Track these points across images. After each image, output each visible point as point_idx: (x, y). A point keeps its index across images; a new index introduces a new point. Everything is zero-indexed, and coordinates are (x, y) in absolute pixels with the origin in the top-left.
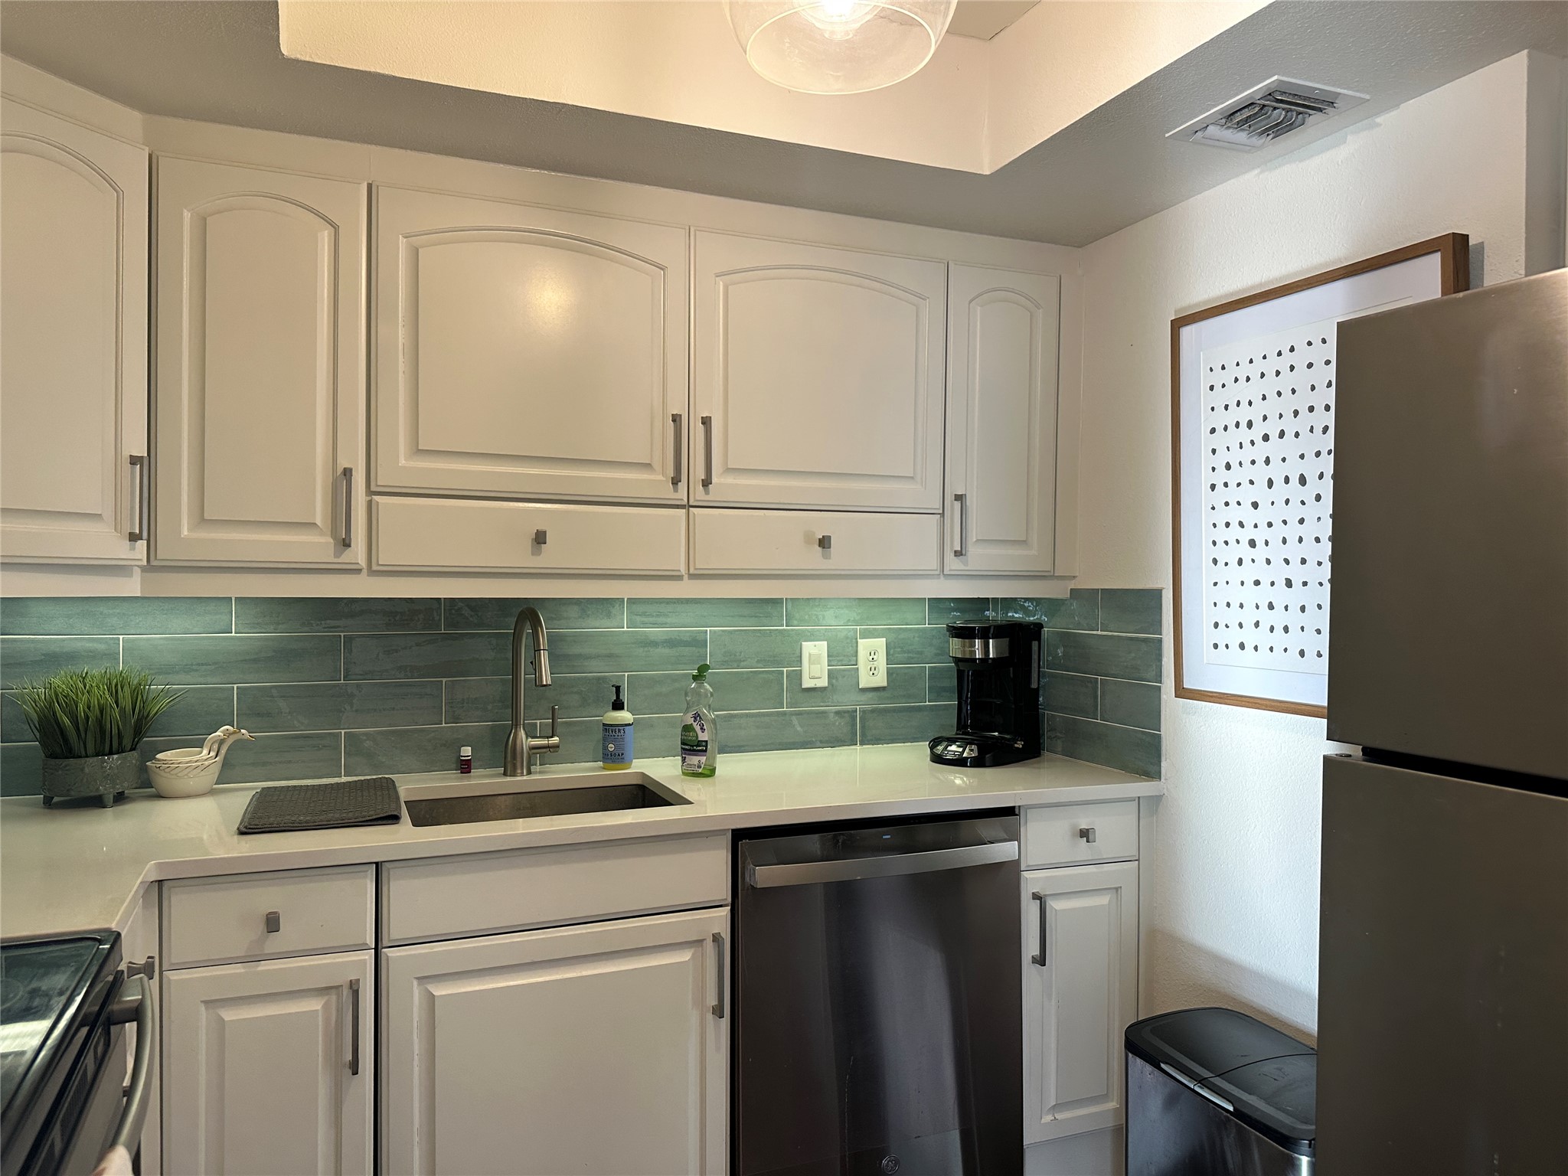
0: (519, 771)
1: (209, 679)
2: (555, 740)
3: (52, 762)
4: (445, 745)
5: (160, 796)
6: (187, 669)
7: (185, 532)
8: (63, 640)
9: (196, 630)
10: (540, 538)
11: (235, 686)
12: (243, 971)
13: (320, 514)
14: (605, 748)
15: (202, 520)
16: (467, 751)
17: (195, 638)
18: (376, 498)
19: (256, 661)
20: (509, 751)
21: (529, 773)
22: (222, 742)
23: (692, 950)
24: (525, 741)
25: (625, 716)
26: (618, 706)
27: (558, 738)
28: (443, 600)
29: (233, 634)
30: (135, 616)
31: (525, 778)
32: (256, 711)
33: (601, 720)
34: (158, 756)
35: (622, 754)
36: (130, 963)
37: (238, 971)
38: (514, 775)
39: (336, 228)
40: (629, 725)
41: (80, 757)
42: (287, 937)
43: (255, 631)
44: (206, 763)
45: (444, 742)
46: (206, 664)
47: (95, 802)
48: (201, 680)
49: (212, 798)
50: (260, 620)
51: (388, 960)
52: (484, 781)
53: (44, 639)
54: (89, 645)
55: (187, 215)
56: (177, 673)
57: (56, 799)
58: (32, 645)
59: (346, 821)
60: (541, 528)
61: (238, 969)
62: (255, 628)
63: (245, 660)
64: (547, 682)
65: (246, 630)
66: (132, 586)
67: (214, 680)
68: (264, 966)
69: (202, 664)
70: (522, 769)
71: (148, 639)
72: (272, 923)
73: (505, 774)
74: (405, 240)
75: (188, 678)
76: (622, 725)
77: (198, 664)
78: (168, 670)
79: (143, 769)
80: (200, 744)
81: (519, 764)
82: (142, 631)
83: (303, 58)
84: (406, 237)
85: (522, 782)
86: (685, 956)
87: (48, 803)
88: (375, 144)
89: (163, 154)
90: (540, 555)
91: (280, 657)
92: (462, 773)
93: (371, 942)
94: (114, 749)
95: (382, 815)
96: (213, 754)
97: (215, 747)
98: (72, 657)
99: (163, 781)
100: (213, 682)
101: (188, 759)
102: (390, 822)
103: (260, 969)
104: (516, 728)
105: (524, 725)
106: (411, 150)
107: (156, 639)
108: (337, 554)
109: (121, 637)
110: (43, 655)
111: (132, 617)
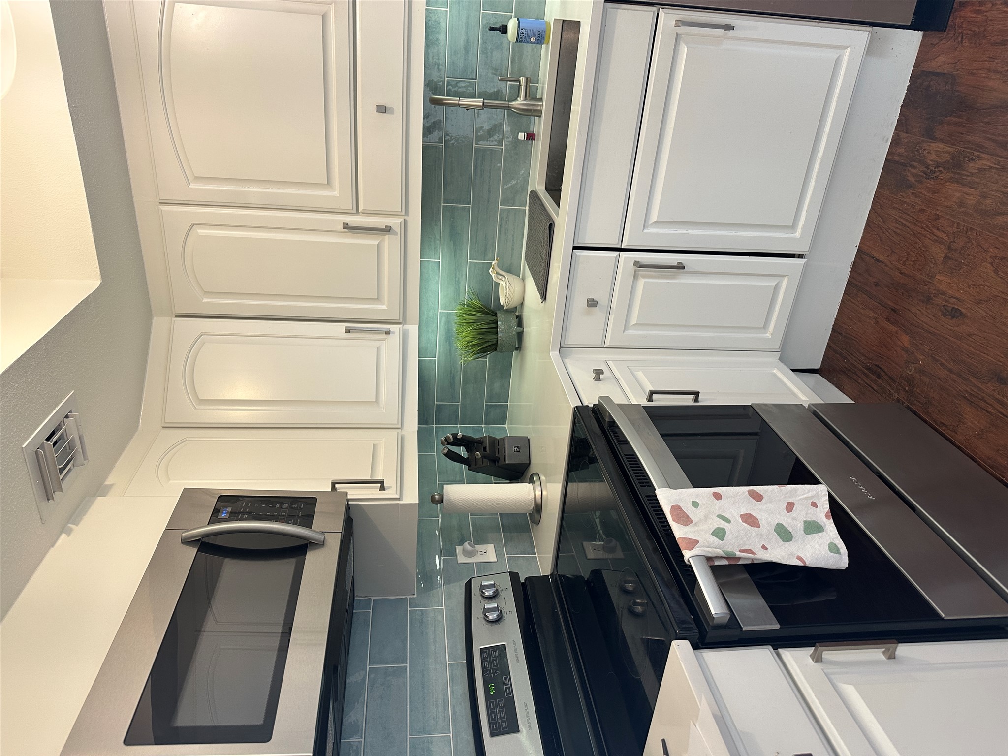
0: (539, 108)
1: (464, 273)
2: (522, 79)
3: (498, 349)
4: (516, 147)
5: (522, 304)
6: (458, 283)
7: (384, 307)
8: (439, 334)
9: (437, 278)
10: (382, 109)
11: (468, 261)
12: (613, 315)
13: (372, 241)
14: (533, 43)
15: (378, 299)
16: (521, 136)
17: (441, 278)
18: (360, 210)
19: (455, 251)
20: (525, 113)
21: (541, 100)
22: (497, 273)
23: (681, 42)
24: (520, 102)
25: (512, 25)
26: (504, 30)
27: (521, 78)
28: (424, 143)
29: (440, 261)
30: (428, 305)
31: (544, 103)
32: (483, 250)
33: (513, 43)
34: (502, 304)
35: (539, 32)
36: (594, 379)
37: (613, 317)
38: (541, 111)
39: (193, 225)
40: (519, 23)
41: (497, 341)
42: (601, 296)
43: (438, 250)
44: (508, 282)
45: (514, 148)
46: (456, 274)
47: (520, 336)
48: (464, 277)
49: (526, 279)
50: (433, 247)
51: (628, 245)
52: (542, 126)
53: (439, 341)
54: (443, 324)
55: (205, 300)
56: (459, 287)
57: (517, 346)
58: (441, 346)
59: (548, 247)
60: (375, 109)
61: (612, 317)
62: (437, 250)
63: (455, 256)
64: (481, 102)
65: (438, 254)
66: (413, 330)
67: (464, 271)
68: (614, 305)
69: (456, 276)
70: (538, 105)
71: (441, 299)
72: (592, 303)
73: (540, 116)
74: (191, 184)
75: (462, 283)
76: (518, 30)
77: (456, 277)
78: (457, 291)
79: (507, 311)
80: (498, 284)
81: (535, 108)
82: (436, 301)
83: (99, 272)
84: (190, 184)
85: (546, 106)
86: (684, 50)
87: (519, 348)
88: (132, 198)
89: (173, 311)
90: (394, 109)
91: (454, 237)
92: (535, 140)
93: (615, 254)
94: (495, 326)
95: (548, 232)
96: (503, 279)
97: (500, 277)
98: (448, 331)
99: (515, 302)
100: (466, 271)
101: (504, 288)
102: (552, 228)
103: (615, 308)
104: (511, 107)
105: (509, 101)
106: (129, 176)
107: (441, 296)
108: (395, 234)
109: (439, 311)
110: (446, 342)
111: (429, 306)
